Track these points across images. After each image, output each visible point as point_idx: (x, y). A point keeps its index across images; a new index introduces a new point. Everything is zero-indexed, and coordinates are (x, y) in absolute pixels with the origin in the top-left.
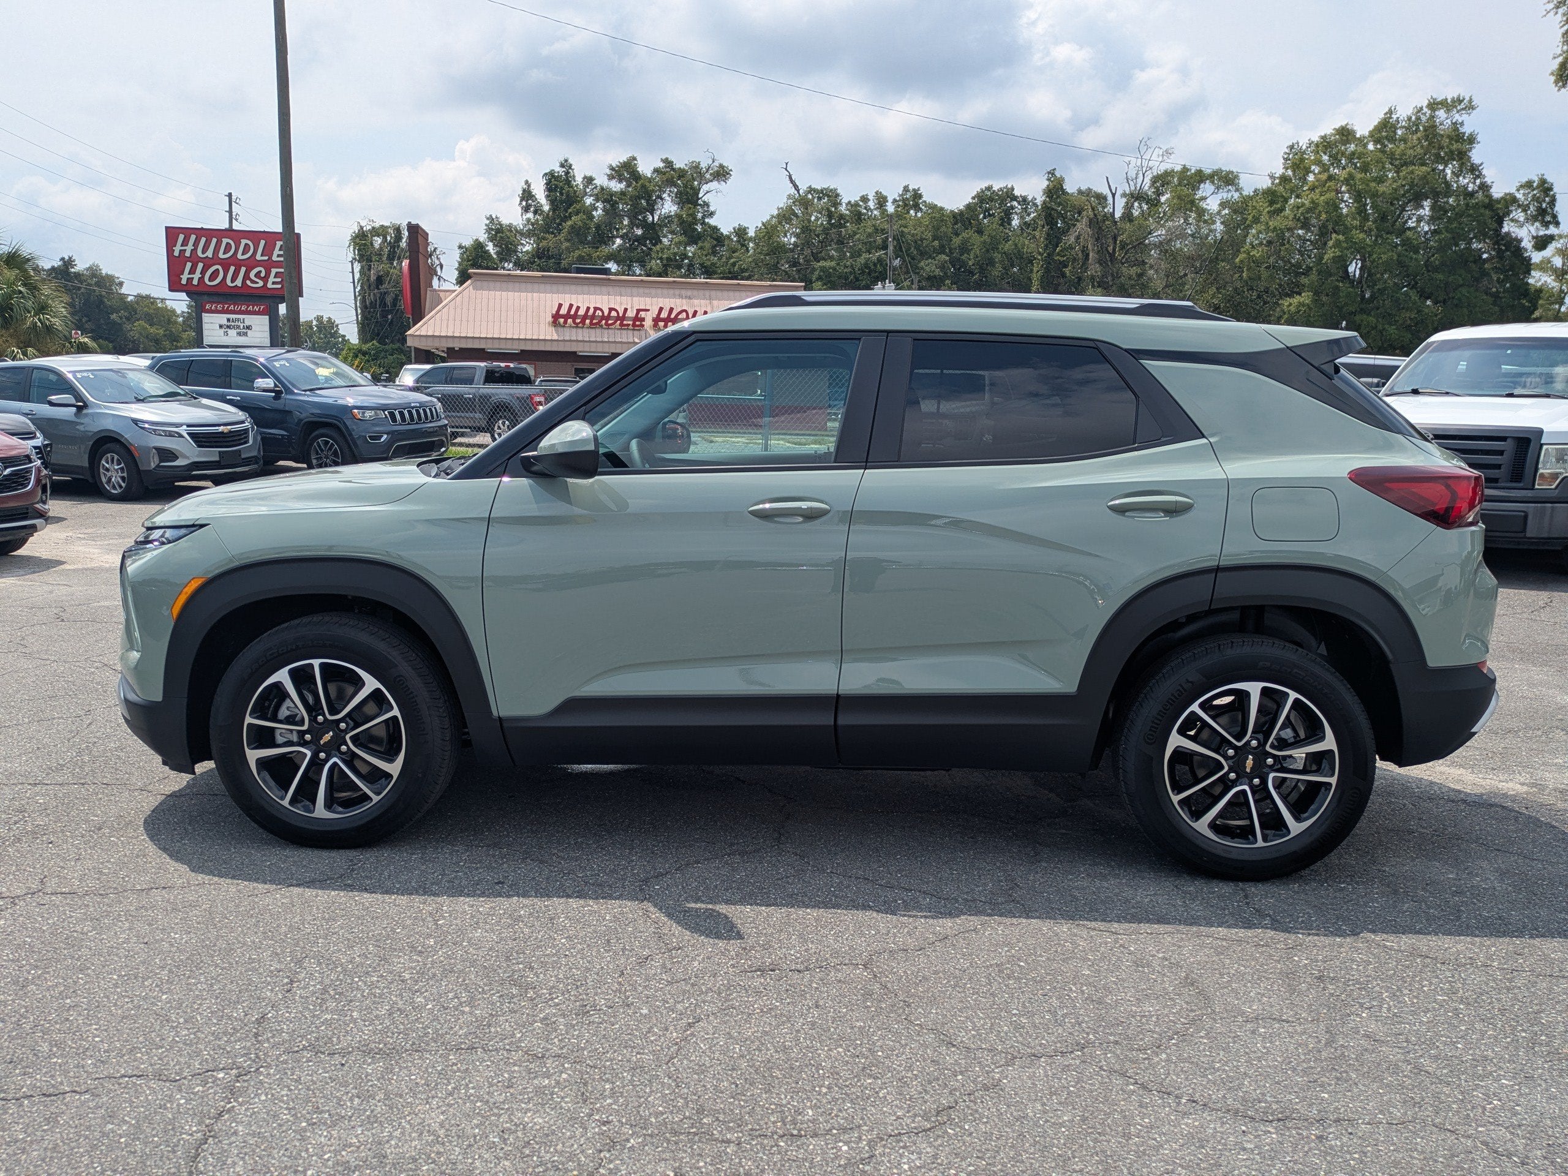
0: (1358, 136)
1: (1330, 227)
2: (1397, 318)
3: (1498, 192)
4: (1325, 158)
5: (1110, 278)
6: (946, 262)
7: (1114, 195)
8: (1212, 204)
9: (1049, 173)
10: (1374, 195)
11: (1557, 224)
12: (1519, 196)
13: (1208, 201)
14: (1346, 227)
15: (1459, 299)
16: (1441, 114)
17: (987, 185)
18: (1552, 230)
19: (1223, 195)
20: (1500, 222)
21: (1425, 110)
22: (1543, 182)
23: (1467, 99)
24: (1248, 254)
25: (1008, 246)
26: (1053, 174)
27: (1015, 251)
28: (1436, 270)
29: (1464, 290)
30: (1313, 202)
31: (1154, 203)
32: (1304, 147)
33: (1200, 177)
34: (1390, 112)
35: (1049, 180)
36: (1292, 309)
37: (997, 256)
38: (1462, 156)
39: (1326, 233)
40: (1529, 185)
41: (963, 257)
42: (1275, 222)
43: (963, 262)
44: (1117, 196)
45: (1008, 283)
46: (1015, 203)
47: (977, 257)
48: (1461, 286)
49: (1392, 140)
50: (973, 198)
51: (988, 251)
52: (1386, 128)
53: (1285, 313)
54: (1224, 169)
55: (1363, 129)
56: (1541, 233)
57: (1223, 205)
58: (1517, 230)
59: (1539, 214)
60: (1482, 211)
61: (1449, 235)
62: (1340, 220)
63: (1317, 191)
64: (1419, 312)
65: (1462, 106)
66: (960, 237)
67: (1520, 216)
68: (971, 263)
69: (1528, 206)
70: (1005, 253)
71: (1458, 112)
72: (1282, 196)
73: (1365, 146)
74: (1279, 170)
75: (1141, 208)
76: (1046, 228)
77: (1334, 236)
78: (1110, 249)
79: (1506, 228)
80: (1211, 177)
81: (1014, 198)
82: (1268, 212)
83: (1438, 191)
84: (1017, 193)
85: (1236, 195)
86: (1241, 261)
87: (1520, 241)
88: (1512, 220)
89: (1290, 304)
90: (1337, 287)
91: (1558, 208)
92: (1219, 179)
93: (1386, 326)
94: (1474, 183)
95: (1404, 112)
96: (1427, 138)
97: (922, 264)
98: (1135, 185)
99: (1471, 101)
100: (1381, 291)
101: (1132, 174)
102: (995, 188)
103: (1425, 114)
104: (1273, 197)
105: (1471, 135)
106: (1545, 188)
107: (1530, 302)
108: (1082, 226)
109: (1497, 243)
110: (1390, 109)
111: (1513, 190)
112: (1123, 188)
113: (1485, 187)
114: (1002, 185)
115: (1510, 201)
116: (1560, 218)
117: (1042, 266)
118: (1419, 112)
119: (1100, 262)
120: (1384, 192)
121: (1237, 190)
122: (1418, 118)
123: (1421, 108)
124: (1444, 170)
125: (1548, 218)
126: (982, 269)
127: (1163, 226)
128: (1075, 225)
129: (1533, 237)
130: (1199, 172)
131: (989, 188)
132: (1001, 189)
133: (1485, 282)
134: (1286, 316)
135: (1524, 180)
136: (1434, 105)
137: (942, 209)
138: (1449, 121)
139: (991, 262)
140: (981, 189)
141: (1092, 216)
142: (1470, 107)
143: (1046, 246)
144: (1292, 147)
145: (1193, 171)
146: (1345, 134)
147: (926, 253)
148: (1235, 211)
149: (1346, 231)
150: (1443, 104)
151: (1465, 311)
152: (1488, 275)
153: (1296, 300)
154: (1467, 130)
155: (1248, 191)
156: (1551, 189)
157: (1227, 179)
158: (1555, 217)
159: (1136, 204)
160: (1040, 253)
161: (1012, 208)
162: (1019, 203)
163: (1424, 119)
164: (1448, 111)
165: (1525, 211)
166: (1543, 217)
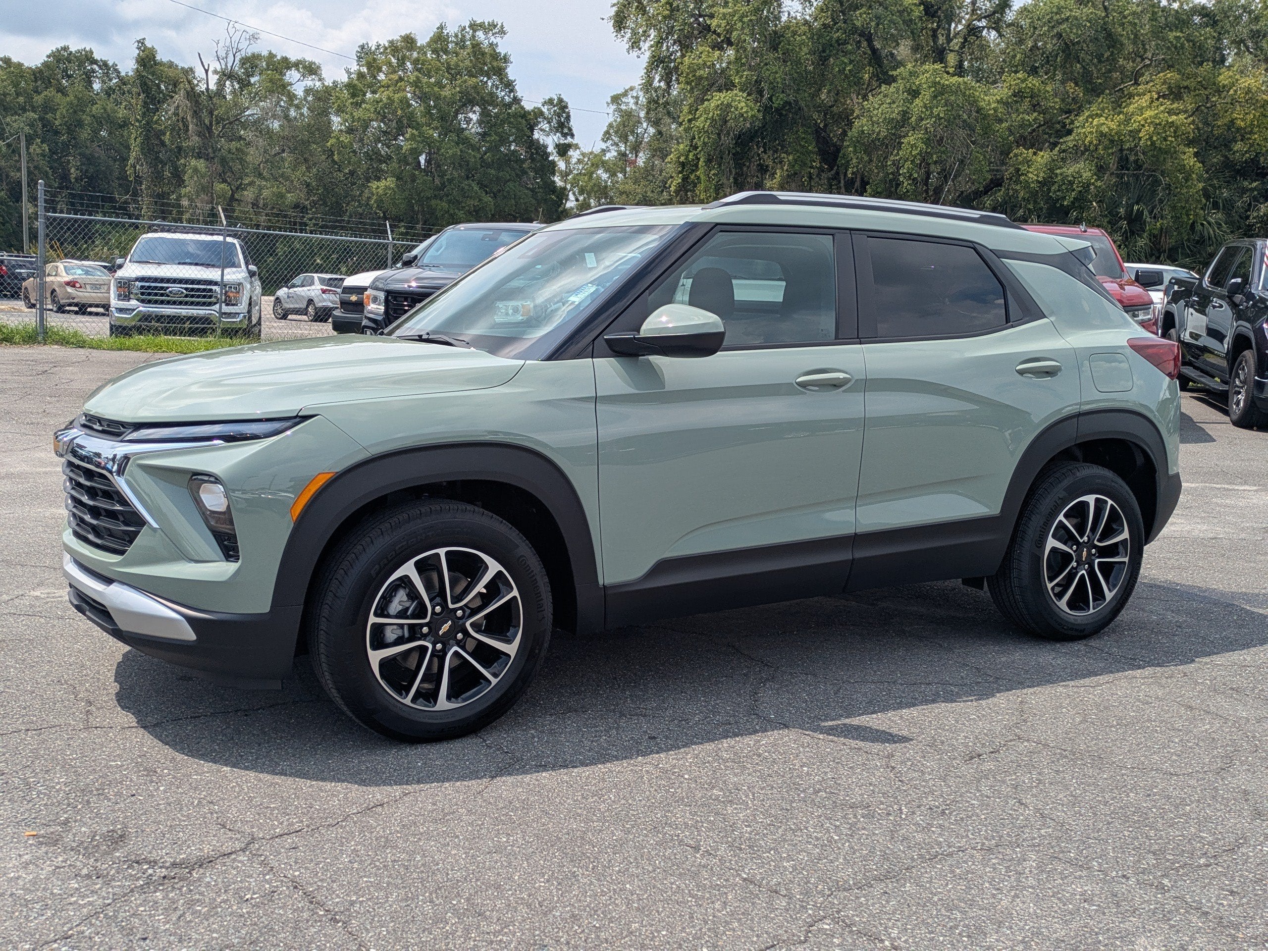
0: (418, 45)
1: (405, 122)
2: (463, 205)
3: (528, 106)
4: (394, 60)
5: (210, 150)
6: (35, 120)
7: (207, 71)
8: (299, 90)
9: (139, 42)
10: (437, 98)
11: (572, 136)
12: (545, 110)
13: (294, 87)
14: (418, 124)
15: (508, 192)
16: (480, 34)
17: (62, 45)
18: (569, 140)
19: (310, 82)
20: (532, 131)
21: (468, 29)
22: (561, 100)
23: (500, 25)
24: (338, 139)
25: (96, 109)
26: (142, 43)
27: (105, 115)
28: (489, 166)
29: (510, 184)
30: (389, 98)
31: (244, 84)
32: (373, 48)
33: (286, 64)
34: (441, 28)
35: (139, 48)
36: (381, 191)
37: (87, 119)
38: (500, 72)
39: (403, 127)
40: (550, 102)
41: (47, 116)
42: (358, 113)
43: (48, 121)
44: (210, 73)
45: (99, 146)
46: (95, 67)
47: (64, 117)
48: (509, 181)
49: (446, 52)
50: (48, 57)
51: (75, 112)
52: (439, 40)
53: (373, 195)
54: (307, 59)
55: (422, 40)
56: (562, 142)
57: (308, 91)
58: (545, 138)
59: (559, 126)
60: (520, 119)
61: (498, 138)
62: (413, 117)
63: (390, 89)
64: (480, 200)
65: (496, 30)
66: (42, 95)
67: (546, 126)
68: (57, 123)
69: (551, 118)
70: (94, 116)
71: (493, 34)
72: (361, 90)
73: (425, 53)
74: (354, 67)
75: (233, 86)
76: (142, 96)
77: (409, 130)
78: (207, 122)
79: (536, 135)
80: (296, 65)
81: (95, 62)
82: (352, 103)
83: (486, 101)
84: (97, 56)
85: (318, 84)
86: (332, 145)
87: (546, 147)
88: (542, 130)
89: (378, 187)
90: (414, 174)
91: (573, 123)
92: (303, 67)
93: (456, 211)
94: (509, 96)
95: (451, 30)
96: (474, 53)
97: (8, 119)
98: (226, 65)
99: (502, 26)
100: (450, 181)
101: (222, 54)
102: (73, 49)
103: (468, 33)
104: (354, 89)
105: (505, 55)
106: (561, 106)
107: (557, 197)
108: (179, 98)
109: (530, 147)
110: (441, 25)
111: (540, 106)
112: (215, 65)
113: (516, 100)
114: (80, 47)
115: (538, 113)
116: (575, 131)
117: (141, 133)
118: (463, 30)
119: (199, 134)
120: (445, 96)
121: (320, 80)
122: (464, 36)
123: (465, 27)
124: (486, 82)
125: (566, 130)
126: (70, 131)
127: (256, 105)
128: (172, 97)
129: (557, 145)
130: (285, 60)
131: (65, 49)
132: (79, 51)
133: (525, 178)
134: (375, 197)
135: (547, 98)
136: (474, 26)
137: (20, 65)
138: (486, 41)
139: (80, 124)
140: (58, 49)
141: (189, 89)
142: (502, 32)
143: (144, 114)
144: (362, 47)
145: (279, 58)
146: (409, 41)
147: (11, 108)
148: (319, 99)
149: (418, 126)
150: (481, 26)
151: (513, 201)
152: (526, 173)
153: (382, 184)
154: (501, 50)
155: (329, 82)
156: (566, 107)
157: (311, 69)
158: (570, 129)
159: (228, 83)
160: (137, 120)
161: (93, 71)
162: (100, 67)
163: (468, 37)
164: (486, 33)
165: (549, 122)
166: (562, 129)
